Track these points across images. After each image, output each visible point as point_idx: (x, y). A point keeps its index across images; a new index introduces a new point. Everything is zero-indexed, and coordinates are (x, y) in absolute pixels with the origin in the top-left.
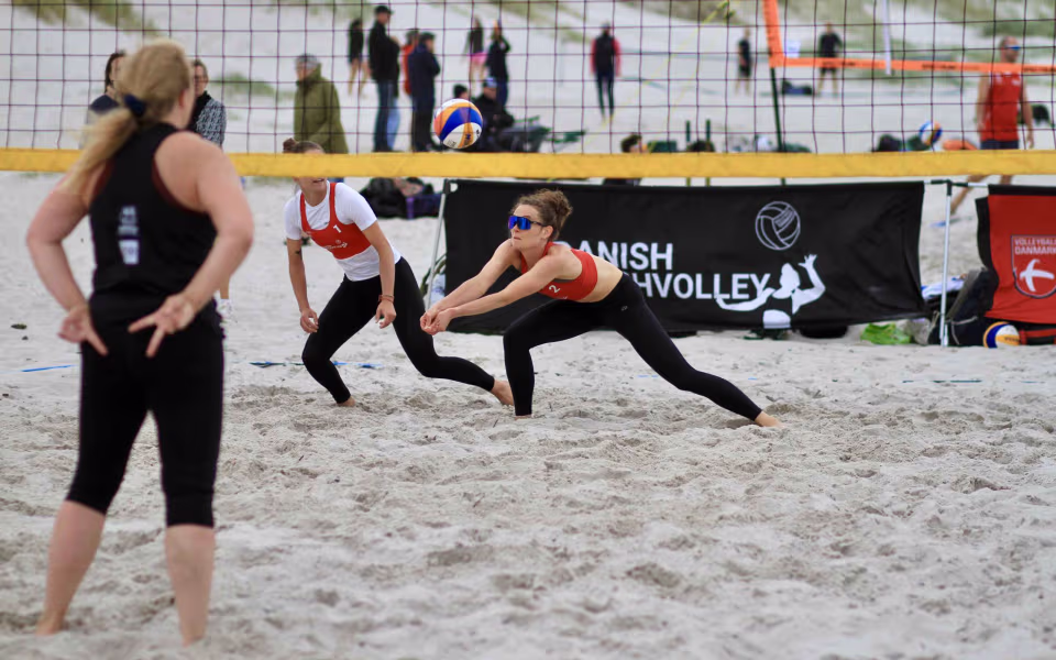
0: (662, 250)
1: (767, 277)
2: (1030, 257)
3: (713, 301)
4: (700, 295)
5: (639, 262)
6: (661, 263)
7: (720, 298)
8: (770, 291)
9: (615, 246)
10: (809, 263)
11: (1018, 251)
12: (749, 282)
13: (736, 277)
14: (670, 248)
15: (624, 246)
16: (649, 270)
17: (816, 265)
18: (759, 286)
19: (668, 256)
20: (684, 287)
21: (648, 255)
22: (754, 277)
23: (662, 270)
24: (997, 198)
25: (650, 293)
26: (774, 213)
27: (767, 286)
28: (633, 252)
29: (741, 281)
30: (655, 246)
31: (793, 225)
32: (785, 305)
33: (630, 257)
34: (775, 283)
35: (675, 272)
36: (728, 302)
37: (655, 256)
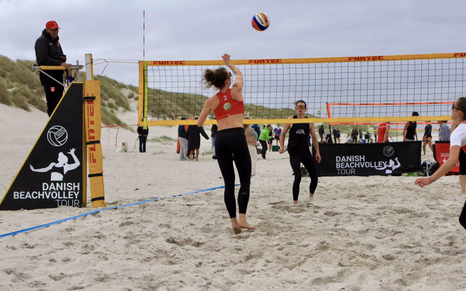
0: (362, 157)
1: (386, 162)
2: (444, 158)
3: (374, 168)
4: (371, 166)
5: (357, 160)
6: (362, 160)
7: (376, 167)
8: (387, 165)
9: (351, 156)
10: (396, 159)
11: (442, 156)
12: (382, 163)
13: (379, 162)
14: (364, 156)
15: (353, 156)
16: (359, 161)
17: (398, 160)
18: (385, 164)
19: (364, 158)
20: (367, 165)
21: (359, 158)
22: (383, 162)
23: (362, 161)
24: (437, 144)
25: (359, 167)
26: (387, 149)
27: (386, 164)
28: (355, 157)
29: (380, 163)
30: (360, 156)
31: (392, 151)
32: (391, 169)
33: (354, 159)
34: (388, 164)
35: (365, 162)
36: (378, 168)
37: (361, 158)
